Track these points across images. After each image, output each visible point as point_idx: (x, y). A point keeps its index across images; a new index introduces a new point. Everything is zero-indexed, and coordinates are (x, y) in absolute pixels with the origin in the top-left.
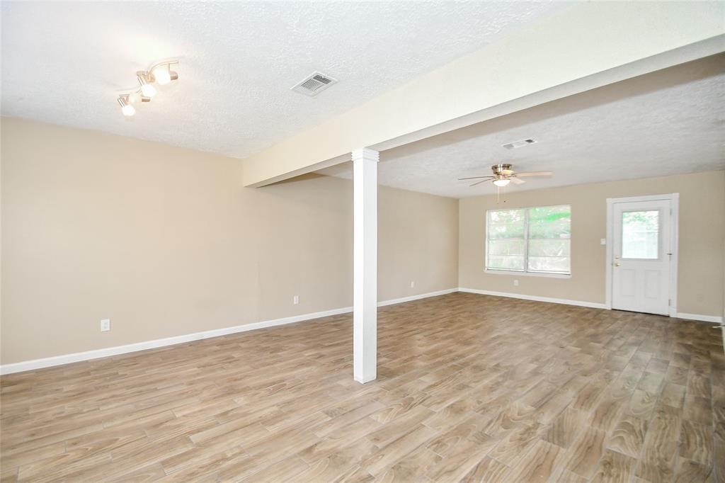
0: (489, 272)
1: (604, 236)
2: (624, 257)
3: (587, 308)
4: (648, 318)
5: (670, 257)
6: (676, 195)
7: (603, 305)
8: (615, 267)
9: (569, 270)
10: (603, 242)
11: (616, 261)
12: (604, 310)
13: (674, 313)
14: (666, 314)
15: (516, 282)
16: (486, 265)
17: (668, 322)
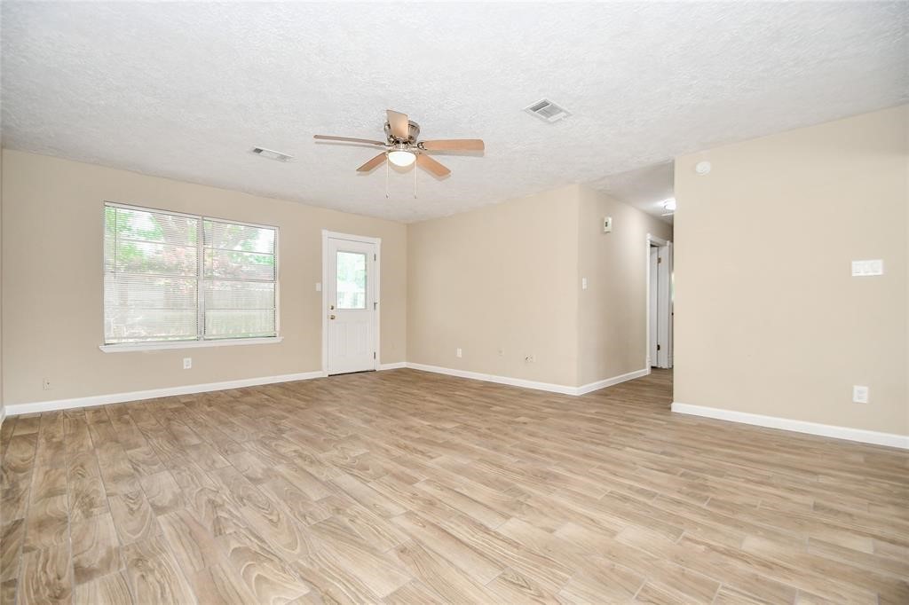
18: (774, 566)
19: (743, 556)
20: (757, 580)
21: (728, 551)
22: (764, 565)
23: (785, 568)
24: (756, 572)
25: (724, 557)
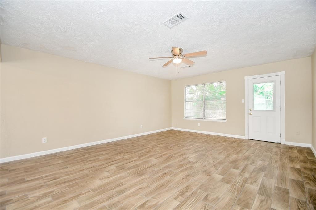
0: (186, 119)
1: (244, 98)
2: (254, 109)
3: (235, 138)
4: (269, 144)
5: (280, 109)
6: (283, 73)
7: (244, 137)
8: (250, 115)
9: (226, 117)
10: (243, 101)
11: (250, 112)
12: (244, 140)
13: (283, 142)
14: (279, 142)
15: (199, 124)
16: (185, 115)
17: (280, 147)
18: (63, 202)
19: (73, 199)
20: (63, 196)
21: (77, 197)
22: (65, 201)
23: (60, 204)
24: (65, 198)
25: (76, 195)
